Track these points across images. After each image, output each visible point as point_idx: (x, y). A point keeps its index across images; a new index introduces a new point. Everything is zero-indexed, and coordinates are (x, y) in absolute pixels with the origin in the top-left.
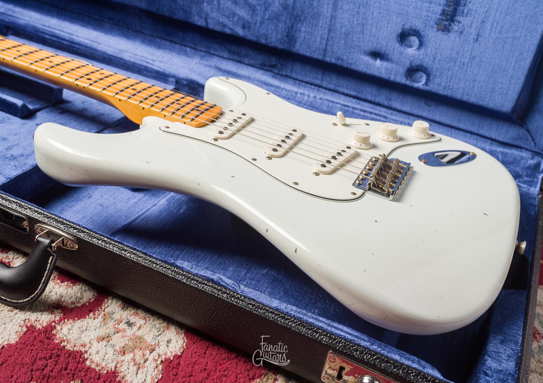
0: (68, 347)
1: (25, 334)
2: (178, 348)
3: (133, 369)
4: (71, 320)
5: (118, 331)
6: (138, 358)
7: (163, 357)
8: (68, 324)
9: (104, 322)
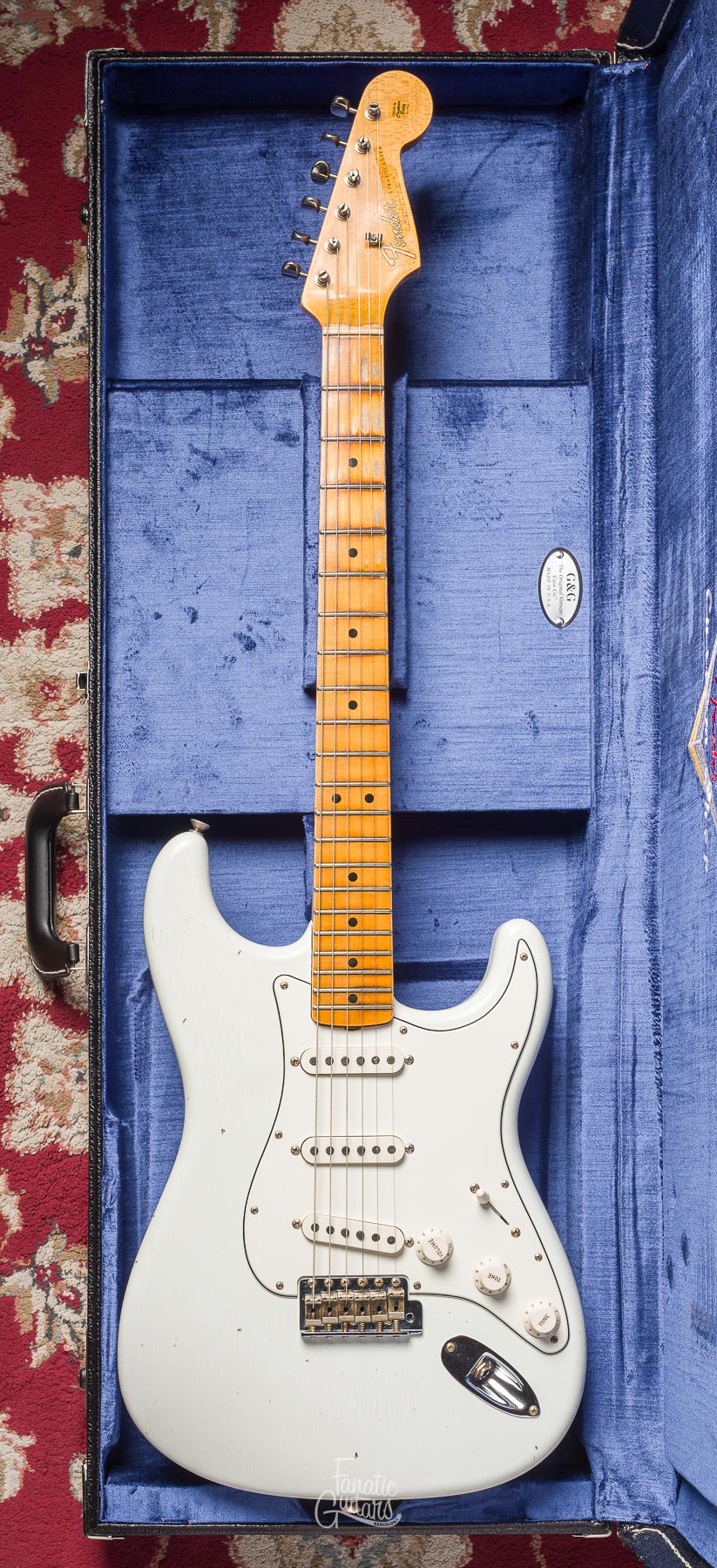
0: (13, 1044)
1: (6, 988)
2: (78, 1147)
3: (25, 1122)
4: (49, 1017)
5: (66, 1073)
6: (42, 1118)
7: (59, 1140)
8: (42, 1020)
9: (66, 1051)
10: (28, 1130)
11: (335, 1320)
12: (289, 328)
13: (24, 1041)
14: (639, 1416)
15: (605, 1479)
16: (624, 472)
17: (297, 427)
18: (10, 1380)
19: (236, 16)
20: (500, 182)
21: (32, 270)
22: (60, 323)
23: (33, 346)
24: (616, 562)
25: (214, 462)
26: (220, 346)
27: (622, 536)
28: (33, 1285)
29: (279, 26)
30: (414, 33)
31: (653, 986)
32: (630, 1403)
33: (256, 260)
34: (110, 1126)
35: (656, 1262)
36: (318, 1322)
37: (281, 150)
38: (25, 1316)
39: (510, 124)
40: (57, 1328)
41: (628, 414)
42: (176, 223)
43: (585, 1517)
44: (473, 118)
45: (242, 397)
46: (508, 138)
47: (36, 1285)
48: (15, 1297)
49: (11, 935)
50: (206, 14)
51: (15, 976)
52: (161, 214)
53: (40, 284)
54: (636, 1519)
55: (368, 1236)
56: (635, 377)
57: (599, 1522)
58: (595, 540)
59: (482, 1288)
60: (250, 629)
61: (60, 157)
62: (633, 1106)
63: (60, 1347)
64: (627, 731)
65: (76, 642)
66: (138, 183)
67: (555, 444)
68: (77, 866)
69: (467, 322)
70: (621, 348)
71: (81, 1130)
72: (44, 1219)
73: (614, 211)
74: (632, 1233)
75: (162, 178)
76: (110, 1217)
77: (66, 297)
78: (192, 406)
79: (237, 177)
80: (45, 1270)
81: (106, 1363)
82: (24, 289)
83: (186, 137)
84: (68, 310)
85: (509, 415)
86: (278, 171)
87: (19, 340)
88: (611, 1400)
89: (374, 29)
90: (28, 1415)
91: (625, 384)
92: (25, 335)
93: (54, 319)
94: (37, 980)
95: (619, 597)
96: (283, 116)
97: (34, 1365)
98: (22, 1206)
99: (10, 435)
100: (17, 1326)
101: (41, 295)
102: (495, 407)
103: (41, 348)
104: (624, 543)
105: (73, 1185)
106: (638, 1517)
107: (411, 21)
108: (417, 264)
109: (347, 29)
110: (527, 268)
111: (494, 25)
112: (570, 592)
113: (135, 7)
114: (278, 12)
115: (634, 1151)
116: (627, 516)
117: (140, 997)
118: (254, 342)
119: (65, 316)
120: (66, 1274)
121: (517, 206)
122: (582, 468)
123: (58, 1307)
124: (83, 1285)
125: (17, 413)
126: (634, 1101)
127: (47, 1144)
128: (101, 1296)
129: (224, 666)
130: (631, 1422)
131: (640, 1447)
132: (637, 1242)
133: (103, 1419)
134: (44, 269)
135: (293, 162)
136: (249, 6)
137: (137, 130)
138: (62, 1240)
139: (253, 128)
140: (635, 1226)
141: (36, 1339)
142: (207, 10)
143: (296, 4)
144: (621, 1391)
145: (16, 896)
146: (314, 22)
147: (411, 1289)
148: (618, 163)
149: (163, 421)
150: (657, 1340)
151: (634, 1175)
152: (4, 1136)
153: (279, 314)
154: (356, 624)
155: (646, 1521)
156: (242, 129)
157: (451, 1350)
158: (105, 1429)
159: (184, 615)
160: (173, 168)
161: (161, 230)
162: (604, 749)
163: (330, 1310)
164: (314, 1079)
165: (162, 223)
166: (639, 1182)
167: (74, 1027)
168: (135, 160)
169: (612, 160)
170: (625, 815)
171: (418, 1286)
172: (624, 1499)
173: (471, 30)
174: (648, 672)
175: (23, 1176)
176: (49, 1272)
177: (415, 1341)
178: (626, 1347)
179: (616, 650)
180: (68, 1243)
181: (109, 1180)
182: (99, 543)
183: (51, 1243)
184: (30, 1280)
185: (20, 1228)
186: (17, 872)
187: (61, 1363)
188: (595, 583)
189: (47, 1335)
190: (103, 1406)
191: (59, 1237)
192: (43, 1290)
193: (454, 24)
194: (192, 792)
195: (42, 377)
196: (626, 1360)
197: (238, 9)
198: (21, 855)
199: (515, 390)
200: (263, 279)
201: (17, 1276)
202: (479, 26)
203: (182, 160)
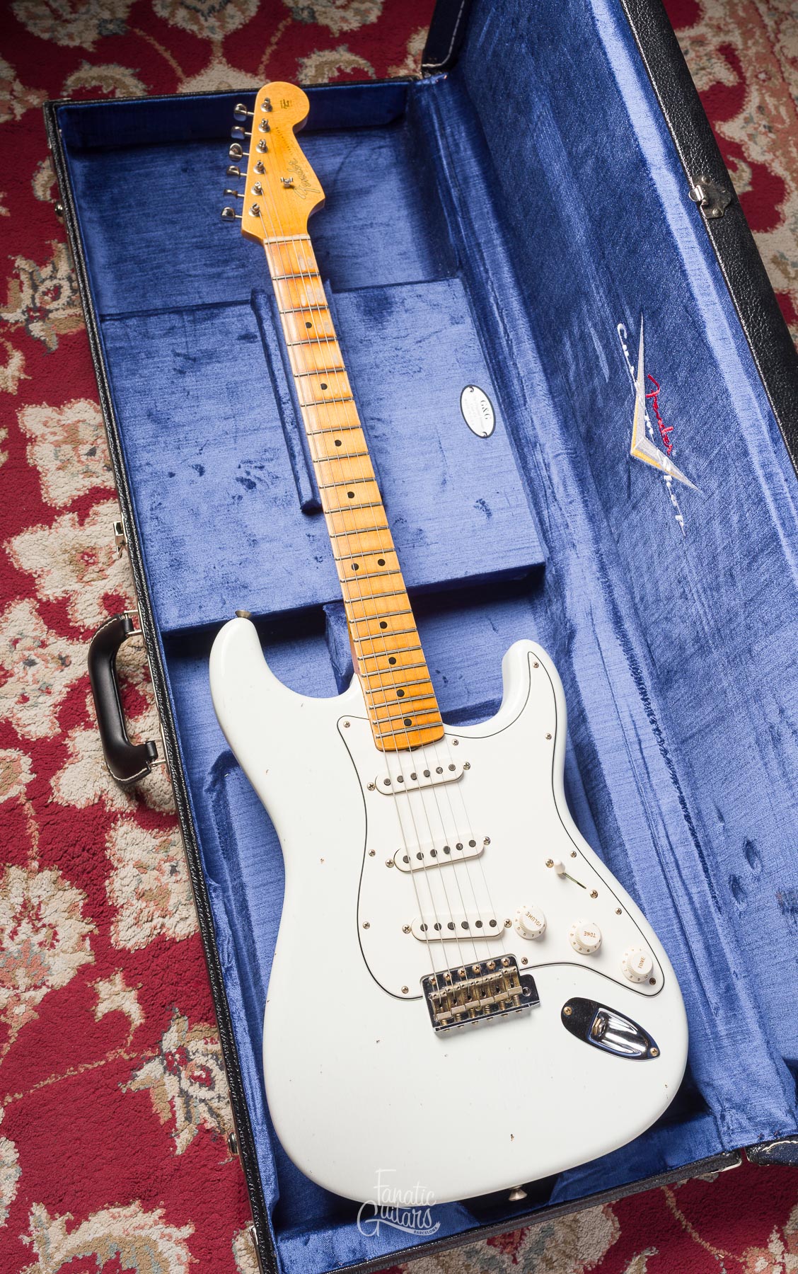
0: (108, 853)
1: (93, 805)
2: (183, 933)
3: (131, 921)
4: (136, 822)
5: (159, 869)
6: (145, 913)
7: (164, 930)
8: (130, 826)
9: (157, 849)
10: (134, 928)
11: (461, 1009)
12: (228, 278)
13: (117, 848)
14: (735, 1043)
15: (724, 1110)
16: (503, 322)
17: (253, 329)
18: (158, 1173)
20: (358, 173)
21: (21, 262)
22: (50, 295)
23: (31, 313)
24: (515, 382)
25: (194, 360)
26: (179, 295)
27: (515, 364)
28: (165, 1073)
31: (636, 678)
32: (723, 1033)
33: (194, 237)
34: (215, 891)
35: (707, 901)
36: (447, 1015)
37: (197, 167)
38: (162, 1105)
39: (356, 138)
40: (195, 1110)
41: (496, 285)
42: (129, 219)
43: (717, 1151)
44: (330, 136)
45: (207, 314)
46: (358, 145)
47: (168, 1073)
48: (149, 1088)
49: (89, 760)
51: (99, 793)
52: (116, 214)
53: (30, 271)
54: (761, 1139)
55: (472, 925)
56: (493, 261)
57: (730, 1152)
58: (495, 373)
59: (580, 949)
60: (248, 473)
61: (30, 189)
62: (649, 777)
63: (201, 1127)
64: (558, 496)
65: (105, 519)
67: (447, 317)
68: (138, 691)
69: (359, 261)
70: (478, 245)
71: (183, 916)
72: (163, 1006)
73: (448, 164)
74: (680, 883)
75: (112, 192)
76: (231, 975)
77: (52, 278)
78: (168, 325)
79: (169, 186)
80: (173, 1055)
81: (256, 1115)
82: (17, 276)
83: (126, 164)
84: (55, 286)
85: (409, 303)
86: (198, 180)
87: (19, 311)
88: (707, 1035)
90: (183, 1204)
91: (488, 266)
92: (24, 307)
93: (45, 294)
94: (119, 793)
95: (525, 405)
96: (195, 145)
97: (179, 1152)
98: (140, 1000)
99: (23, 376)
100: (156, 1117)
101: (31, 279)
102: (397, 300)
103: (38, 314)
104: (517, 368)
105: (184, 969)
106: (762, 1137)
108: (322, 196)
110: (391, 222)
112: (485, 413)
113: (71, 93)
115: (661, 814)
116: (515, 350)
117: (214, 786)
118: (205, 290)
119: (54, 290)
120: (194, 1054)
121: (374, 186)
122: (470, 331)
123: (192, 1088)
124: (211, 1061)
125: (26, 360)
126: (648, 773)
127: (154, 937)
128: (237, 1051)
129: (234, 504)
130: (729, 1050)
131: (744, 1070)
132: (686, 889)
133: (262, 1174)
134: (31, 262)
135: (208, 173)
137: (87, 164)
138: (184, 1023)
139: (173, 155)
140: (681, 877)
141: (177, 1125)
144: (713, 1025)
145: (89, 726)
147: (521, 966)
148: (443, 135)
149: (148, 338)
150: (728, 970)
151: (667, 833)
152: (113, 938)
153: (219, 270)
154: (339, 436)
155: (770, 1138)
156: (165, 157)
157: (569, 1013)
158: (267, 1184)
159: (192, 471)
160: (119, 184)
161: (118, 225)
162: (545, 513)
163: (455, 1001)
164: (391, 798)
165: (118, 221)
166: (673, 838)
167: (159, 826)
169: (438, 134)
170: (576, 556)
171: (525, 961)
172: (745, 1123)
174: (560, 451)
175: (137, 971)
176: (177, 1056)
177: (537, 1013)
178: (705, 983)
179: (533, 440)
180: (190, 1025)
181: (223, 941)
182: (114, 424)
183: (174, 1028)
184: (161, 1068)
185: (143, 1021)
186: (86, 706)
187: (204, 1142)
188: (504, 401)
189: (186, 1119)
190: (260, 1161)
191: (181, 1020)
192: (175, 1075)
194: (227, 602)
195: (42, 333)
196: (708, 995)
198: (87, 691)
199: (409, 287)
200: (202, 248)
201: (148, 1068)
203: (125, 180)
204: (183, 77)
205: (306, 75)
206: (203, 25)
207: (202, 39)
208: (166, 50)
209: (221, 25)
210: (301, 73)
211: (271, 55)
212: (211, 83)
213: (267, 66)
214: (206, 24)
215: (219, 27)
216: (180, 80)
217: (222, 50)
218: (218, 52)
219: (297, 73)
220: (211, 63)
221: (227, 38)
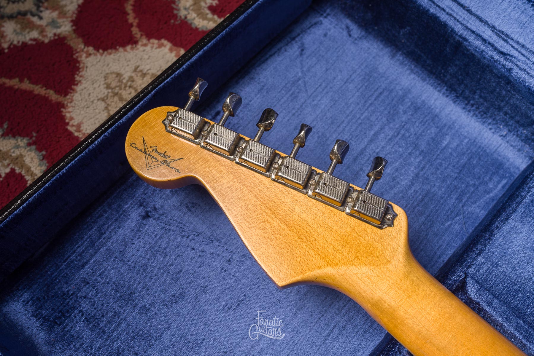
19: (34, 147)
29: (73, 126)
30: (171, 50)
39: (293, 42)
42: (127, 334)
44: (267, 59)
46: (302, 50)
50: (9, 165)
52: (106, 340)
66: (65, 335)
75: (81, 311)
79: (142, 251)
83: (72, 262)
86: (169, 217)
89: (141, 71)
107: (160, 46)
109: (123, 86)
111: (216, 4)
114: (63, 118)
136: (37, 132)
137: (26, 296)
139: (120, 206)
142: (6, 162)
143: (71, 102)
146: (95, 101)
156: (112, 214)
160: (83, 295)
165: (115, 345)
168: (45, 319)
173: (204, 18)
193: (191, 24)
197: (31, 141)
202: (208, 11)
203: (85, 282)
204: (60, 99)
205: (185, 9)
206: (41, 26)
207: (51, 42)
208: (21, 81)
209: (60, 13)
210: (178, 10)
211: (134, 11)
212: (96, 85)
213: (139, 26)
214: (43, 23)
215: (59, 17)
216: (61, 105)
217: (80, 40)
218: (78, 44)
219: (175, 12)
220: (79, 62)
221: (76, 23)
